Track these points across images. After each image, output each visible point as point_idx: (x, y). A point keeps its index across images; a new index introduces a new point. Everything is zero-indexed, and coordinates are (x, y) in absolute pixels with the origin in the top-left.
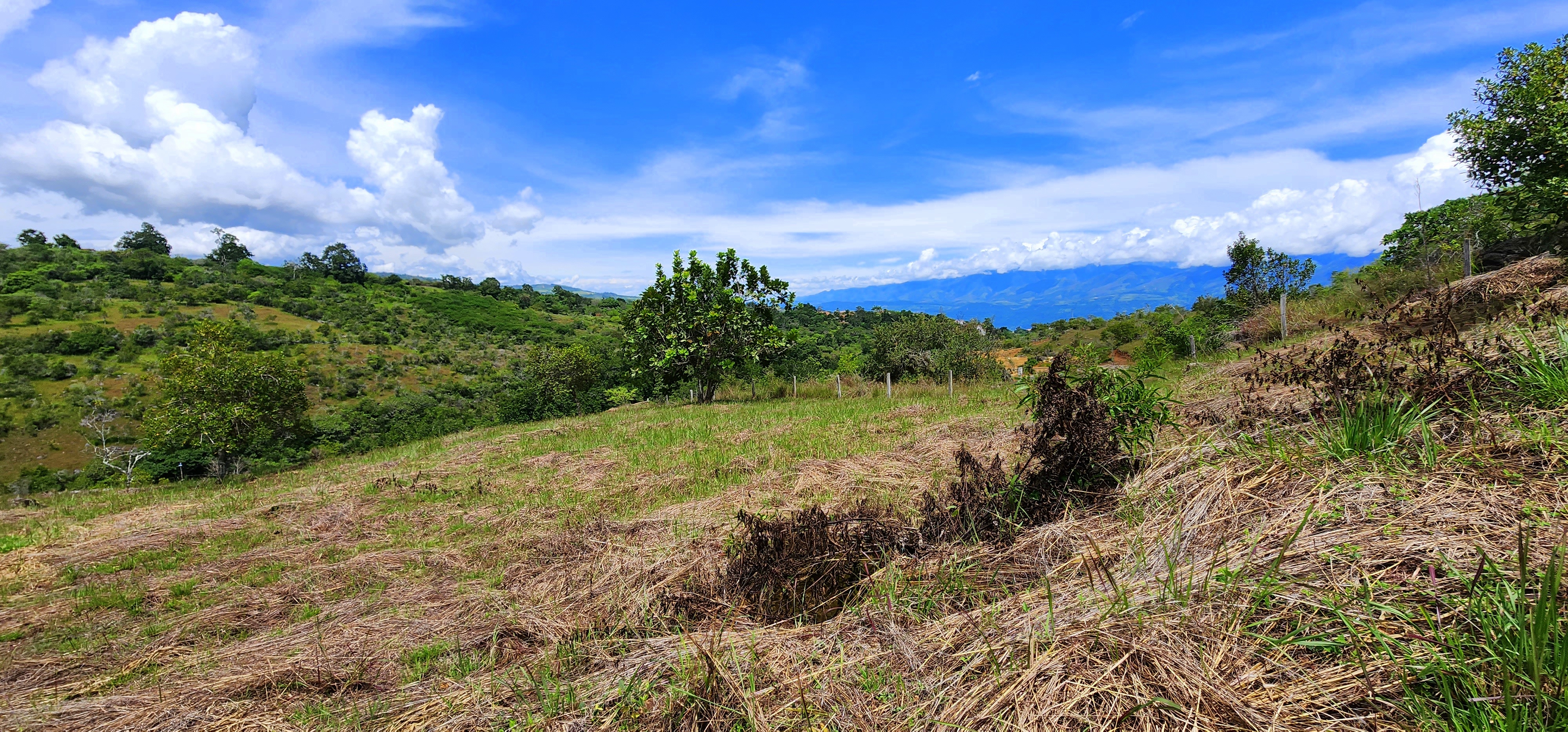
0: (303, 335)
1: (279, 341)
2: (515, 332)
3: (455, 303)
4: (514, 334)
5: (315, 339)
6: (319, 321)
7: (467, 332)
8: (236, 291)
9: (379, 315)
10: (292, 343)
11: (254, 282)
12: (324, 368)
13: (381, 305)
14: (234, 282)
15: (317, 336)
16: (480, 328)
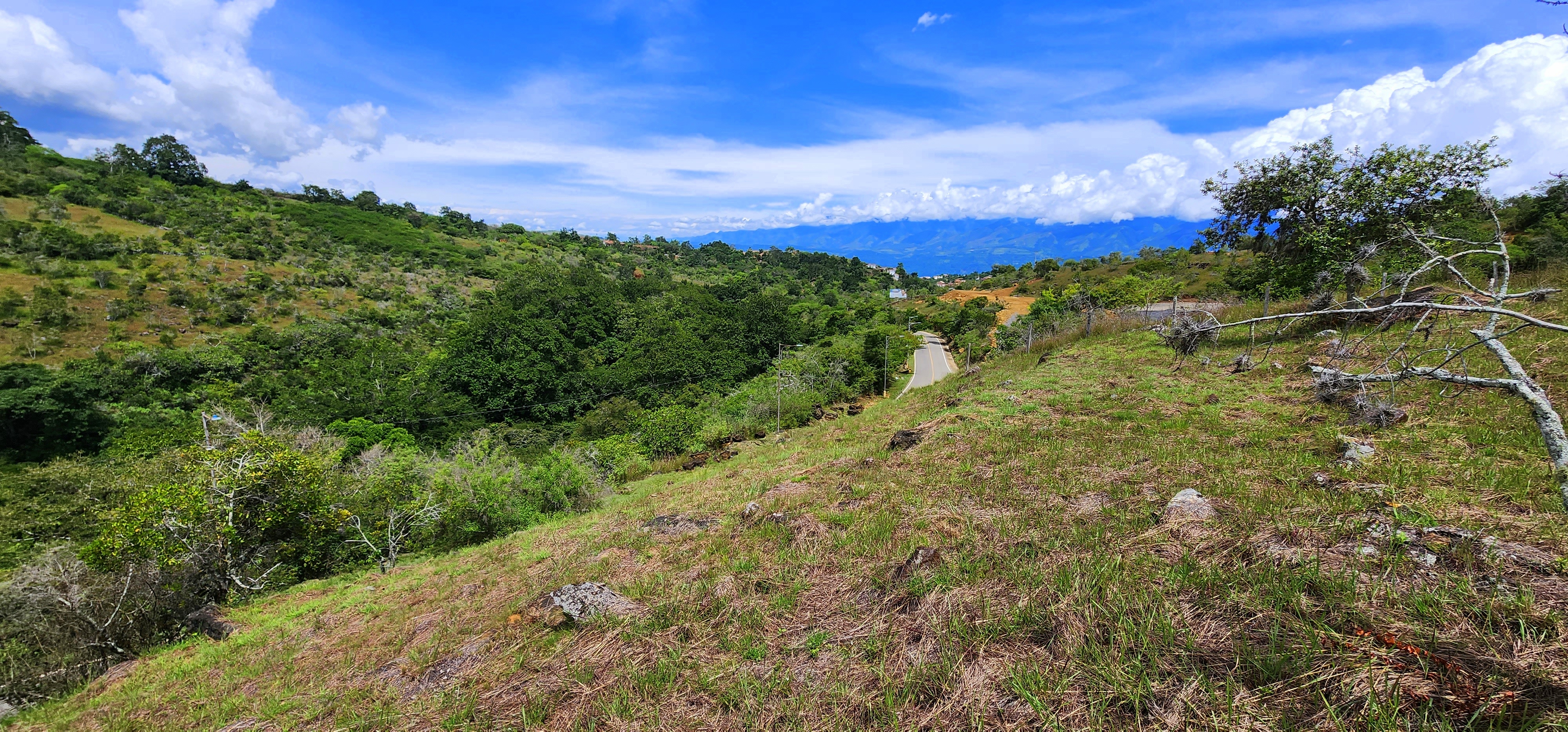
0: (146, 243)
1: (111, 249)
2: (417, 254)
3: (335, 216)
4: (417, 257)
5: (164, 249)
6: (161, 227)
7: (359, 251)
8: (29, 183)
9: (240, 225)
10: (130, 252)
11: (55, 174)
12: (186, 284)
13: (238, 214)
14: (25, 172)
15: (164, 246)
16: (374, 247)
